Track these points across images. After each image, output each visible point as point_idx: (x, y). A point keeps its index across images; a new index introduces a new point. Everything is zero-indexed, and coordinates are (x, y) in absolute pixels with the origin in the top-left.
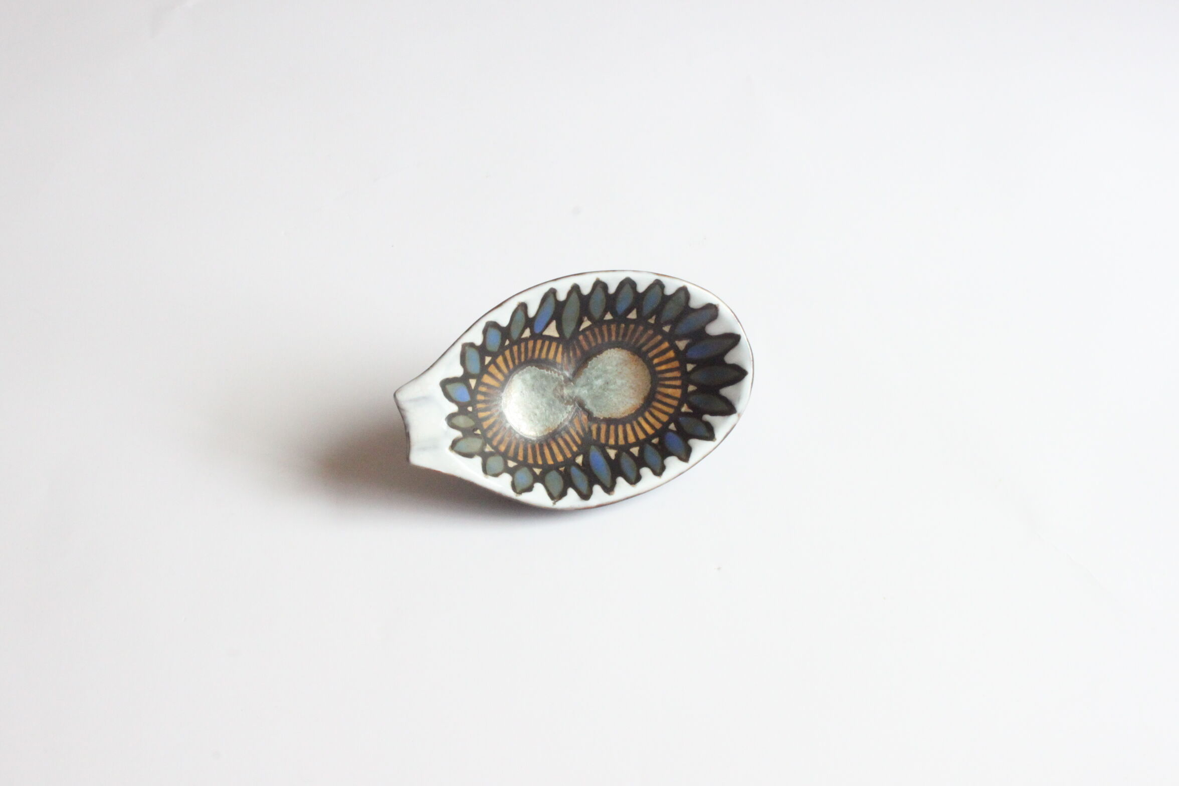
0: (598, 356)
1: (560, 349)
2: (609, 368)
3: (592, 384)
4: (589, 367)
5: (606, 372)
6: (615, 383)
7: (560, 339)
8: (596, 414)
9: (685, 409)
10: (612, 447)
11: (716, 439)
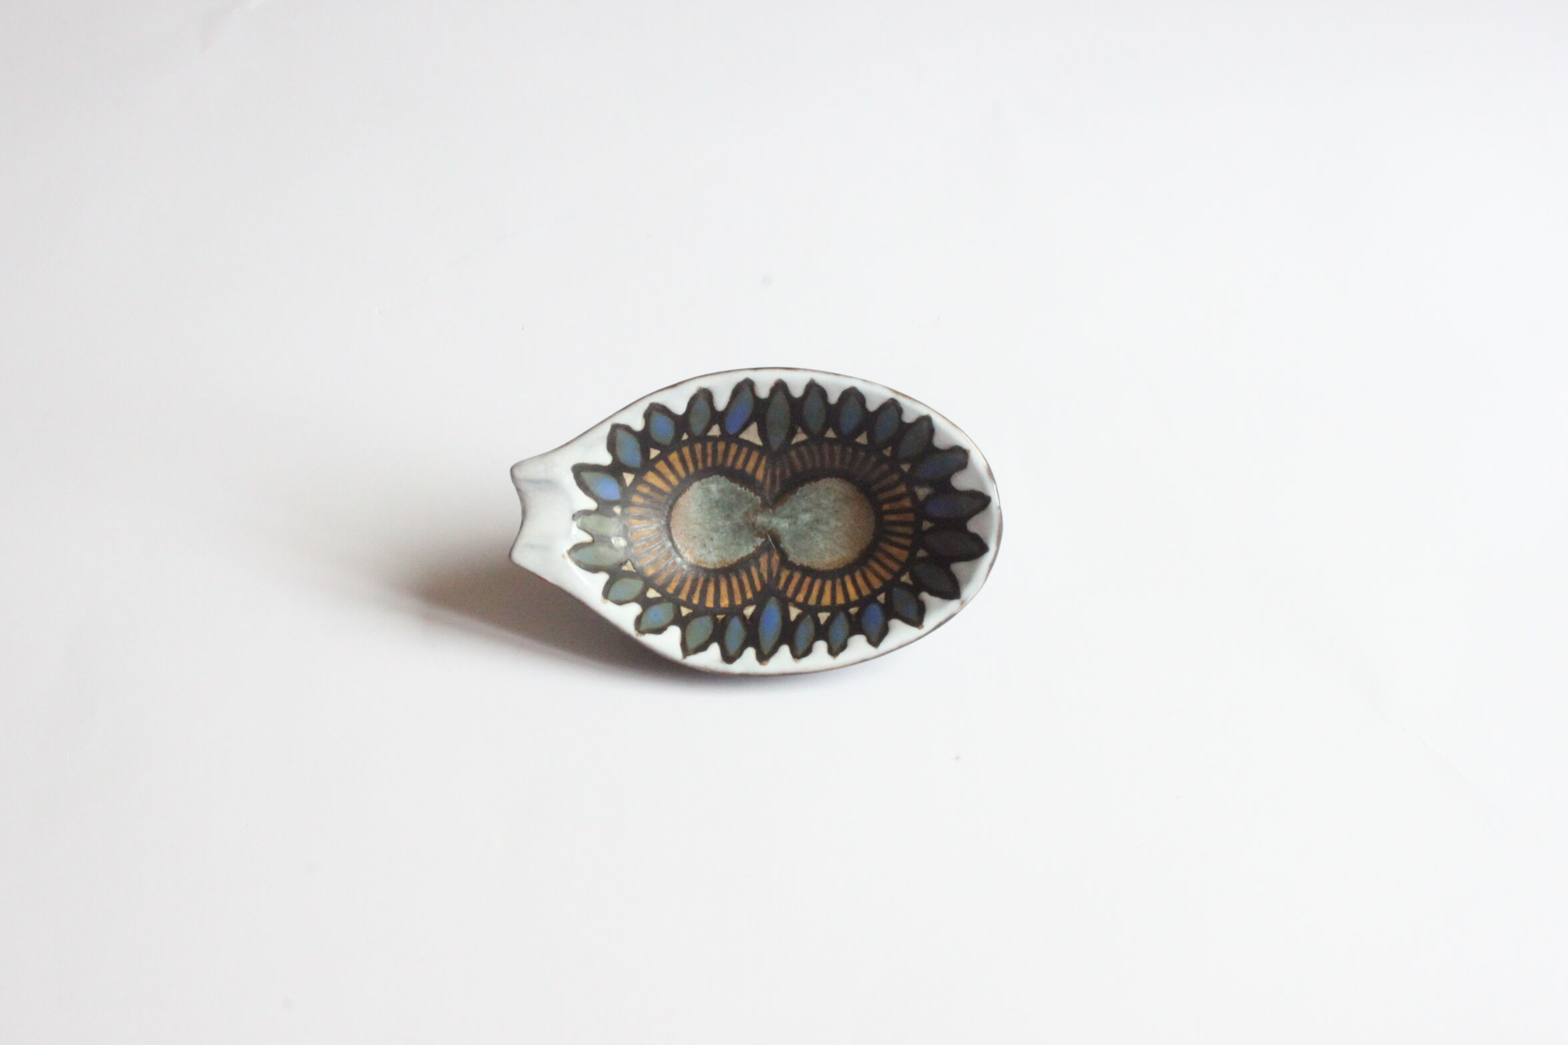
0: (813, 483)
1: (763, 462)
2: (824, 502)
3: (797, 518)
4: (798, 494)
5: (819, 505)
6: (827, 523)
7: (764, 450)
8: (792, 557)
9: (905, 578)
10: (798, 605)
11: (923, 627)
